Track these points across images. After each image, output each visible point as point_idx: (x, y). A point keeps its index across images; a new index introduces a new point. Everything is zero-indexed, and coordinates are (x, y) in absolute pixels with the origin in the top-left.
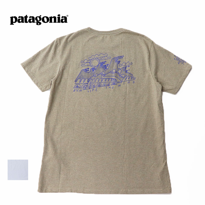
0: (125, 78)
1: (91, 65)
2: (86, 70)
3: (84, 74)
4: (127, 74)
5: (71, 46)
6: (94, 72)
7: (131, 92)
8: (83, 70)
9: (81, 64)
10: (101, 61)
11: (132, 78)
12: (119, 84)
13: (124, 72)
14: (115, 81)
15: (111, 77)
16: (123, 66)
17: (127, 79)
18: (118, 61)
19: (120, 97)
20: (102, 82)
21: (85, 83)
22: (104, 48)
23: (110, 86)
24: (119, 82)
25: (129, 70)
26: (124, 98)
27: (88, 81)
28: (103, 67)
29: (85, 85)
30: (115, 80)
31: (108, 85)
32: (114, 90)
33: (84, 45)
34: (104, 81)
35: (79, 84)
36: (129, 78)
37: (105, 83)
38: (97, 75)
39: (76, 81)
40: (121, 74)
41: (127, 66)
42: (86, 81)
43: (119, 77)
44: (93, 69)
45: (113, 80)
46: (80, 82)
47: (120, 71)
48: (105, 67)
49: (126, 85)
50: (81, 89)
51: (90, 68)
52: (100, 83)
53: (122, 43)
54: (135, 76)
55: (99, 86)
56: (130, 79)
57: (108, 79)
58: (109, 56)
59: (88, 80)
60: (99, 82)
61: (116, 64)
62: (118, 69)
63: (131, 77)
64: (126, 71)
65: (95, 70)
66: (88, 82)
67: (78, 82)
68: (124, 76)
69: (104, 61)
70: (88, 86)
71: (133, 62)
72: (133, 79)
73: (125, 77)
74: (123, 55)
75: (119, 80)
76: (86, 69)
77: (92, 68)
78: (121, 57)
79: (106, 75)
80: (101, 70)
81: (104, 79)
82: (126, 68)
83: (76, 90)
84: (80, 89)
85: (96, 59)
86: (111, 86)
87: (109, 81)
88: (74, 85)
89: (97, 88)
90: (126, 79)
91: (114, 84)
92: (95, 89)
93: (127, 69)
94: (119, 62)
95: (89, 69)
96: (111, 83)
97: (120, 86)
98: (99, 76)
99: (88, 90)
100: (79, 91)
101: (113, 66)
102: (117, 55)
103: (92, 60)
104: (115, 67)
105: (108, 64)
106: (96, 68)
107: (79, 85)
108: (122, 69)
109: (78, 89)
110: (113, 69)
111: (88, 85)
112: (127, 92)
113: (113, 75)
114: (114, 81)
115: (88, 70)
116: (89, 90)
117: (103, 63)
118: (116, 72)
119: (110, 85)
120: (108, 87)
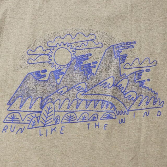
0: (138, 101)
1: (53, 61)
2: (39, 75)
3: (32, 84)
4: (144, 92)
5: (6, 11)
6: (58, 81)
7: (153, 139)
8: (31, 73)
9: (27, 57)
10: (79, 53)
11: (155, 102)
12: (122, 117)
13: (135, 86)
14: (113, 109)
15: (101, 98)
16: (133, 70)
17: (143, 105)
18: (121, 54)
19: (122, 153)
20: (79, 109)
21: (33, 109)
22: (87, 20)
23: (99, 120)
24: (120, 113)
25: (149, 80)
26: (132, 155)
27: (41, 104)
28: (82, 68)
29: (33, 115)
30: (113, 106)
31: (94, 119)
32: (109, 134)
33: (39, 10)
34: (82, 106)
35: (18, 112)
36: (147, 103)
37: (86, 112)
38: (65, 89)
39: (10, 103)
40: (127, 91)
41: (145, 69)
42: (37, 106)
43: (122, 98)
44: (57, 73)
45: (107, 105)
46: (21, 106)
47: (124, 83)
48: (87, 70)
49: (138, 121)
50: (22, 126)
51: (50, 69)
52: (72, 112)
53: (132, 10)
54: (162, 96)
55: (71, 120)
56: (151, 104)
57: (93, 103)
58: (98, 40)
59: (42, 102)
60: (70, 109)
61: (115, 62)
62: (121, 76)
63: (152, 100)
64: (141, 84)
65: (61, 76)
66: (42, 107)
67: (16, 106)
68: (134, 95)
69: (85, 52)
70: (41, 119)
71: (158, 60)
72: (157, 105)
73: (137, 98)
74: (133, 40)
75: (123, 106)
76: (38, 73)
77: (54, 69)
78: (129, 45)
79: (90, 92)
80: (78, 76)
81: (84, 103)
82: (140, 74)
83: (9, 130)
84: (18, 126)
85: (66, 47)
86: (102, 123)
87: (96, 109)
88: (5, 113)
89: (64, 125)
90: (141, 103)
91: (109, 117)
92: (59, 127)
93: (144, 77)
94: (124, 57)
95: (47, 73)
96: (101, 114)
97: (123, 121)
98: (71, 92)
99: (42, 129)
100: (16, 130)
101: (107, 68)
102: (119, 39)
103: (56, 49)
104: (112, 71)
105: (96, 62)
106: (64, 70)
107: (17, 116)
108: (131, 77)
109: (13, 125)
110: (108, 76)
111: (42, 116)
112: (142, 139)
113: (109, 91)
114: (109, 109)
115: (45, 76)
116: (43, 131)
117: (84, 58)
118: (115, 85)
119: (99, 118)
120: (92, 124)
